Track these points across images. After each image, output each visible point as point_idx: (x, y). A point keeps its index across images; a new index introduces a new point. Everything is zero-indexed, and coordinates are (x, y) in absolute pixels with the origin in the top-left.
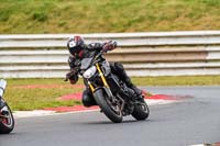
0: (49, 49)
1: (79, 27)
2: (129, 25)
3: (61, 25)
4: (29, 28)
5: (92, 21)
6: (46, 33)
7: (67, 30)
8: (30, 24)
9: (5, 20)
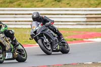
0: (62, 14)
1: (76, 5)
2: (99, 4)
3: (68, 4)
4: (53, 5)
5: (82, 2)
6: (60, 7)
7: (70, 6)
8: (53, 3)
9: (42, 1)
